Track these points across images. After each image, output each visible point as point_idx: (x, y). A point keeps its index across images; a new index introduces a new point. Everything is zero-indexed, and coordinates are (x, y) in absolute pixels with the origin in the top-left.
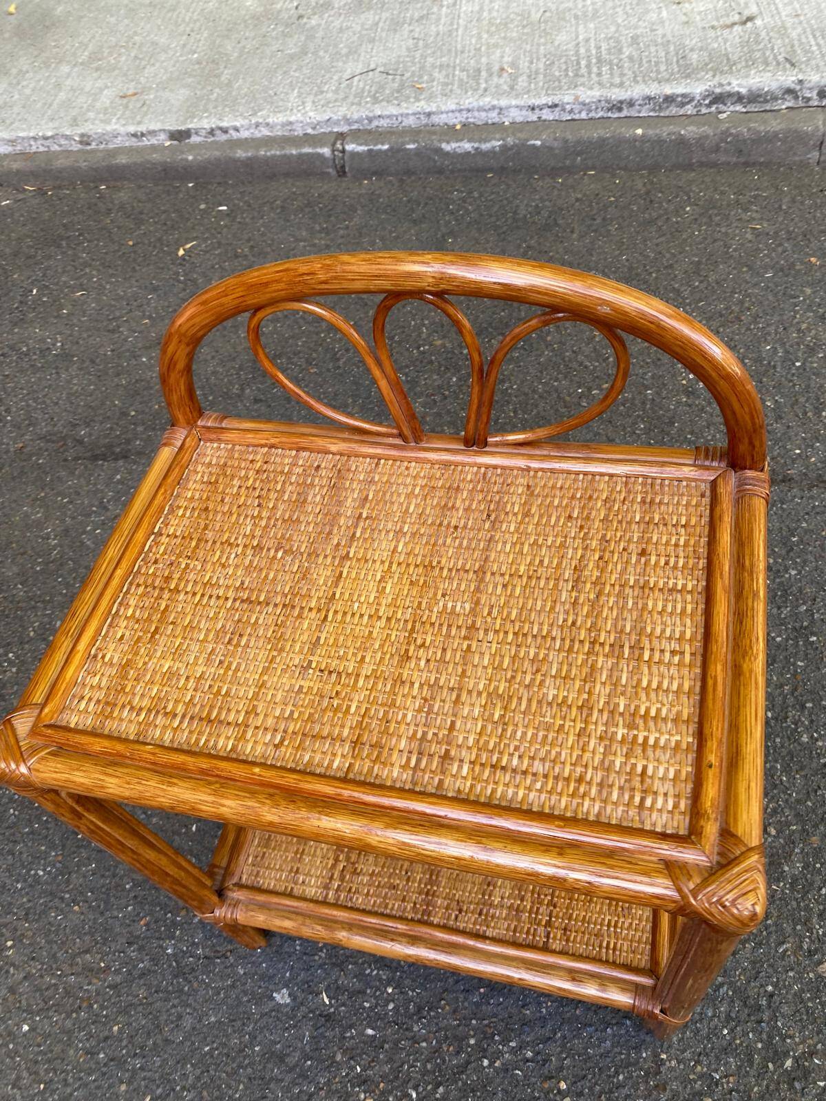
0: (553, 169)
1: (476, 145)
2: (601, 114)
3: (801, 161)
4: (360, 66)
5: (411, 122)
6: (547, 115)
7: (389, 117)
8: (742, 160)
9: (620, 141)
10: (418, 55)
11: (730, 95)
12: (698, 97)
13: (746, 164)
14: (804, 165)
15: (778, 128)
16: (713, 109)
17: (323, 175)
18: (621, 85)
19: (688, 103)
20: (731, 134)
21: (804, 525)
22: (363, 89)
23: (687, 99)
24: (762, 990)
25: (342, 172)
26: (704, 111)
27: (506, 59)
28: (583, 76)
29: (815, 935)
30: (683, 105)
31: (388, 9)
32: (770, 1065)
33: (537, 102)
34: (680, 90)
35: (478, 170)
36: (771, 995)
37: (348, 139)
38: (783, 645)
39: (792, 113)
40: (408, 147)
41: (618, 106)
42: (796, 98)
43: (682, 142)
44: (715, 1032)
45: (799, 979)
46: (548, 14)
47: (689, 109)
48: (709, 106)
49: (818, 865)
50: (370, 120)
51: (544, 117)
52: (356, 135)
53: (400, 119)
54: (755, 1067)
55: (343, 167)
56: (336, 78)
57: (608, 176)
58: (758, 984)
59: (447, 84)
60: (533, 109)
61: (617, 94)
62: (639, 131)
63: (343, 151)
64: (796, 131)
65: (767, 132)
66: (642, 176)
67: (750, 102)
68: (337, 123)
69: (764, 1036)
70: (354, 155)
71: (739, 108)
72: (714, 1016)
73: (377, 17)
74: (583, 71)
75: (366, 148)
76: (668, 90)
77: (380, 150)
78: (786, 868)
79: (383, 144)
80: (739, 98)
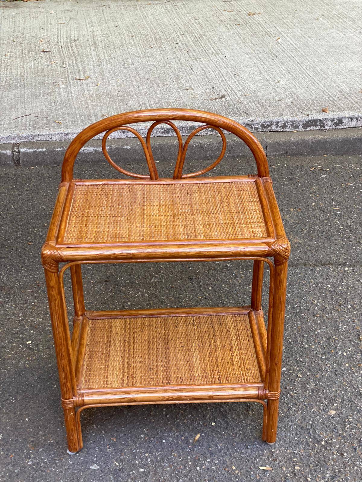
0: (137, 160)
1: (95, 149)
2: (158, 135)
4: (20, 113)
5: (57, 138)
7: (44, 135)
8: (231, 155)
9: (170, 146)
10: (53, 109)
16: (214, 132)
17: (6, 165)
22: (26, 124)
25: (17, 163)
26: (209, 133)
27: (104, 111)
31: (27, 89)
35: (96, 161)
37: (21, 146)
40: (57, 149)
41: (166, 131)
43: (201, 146)
46: (121, 93)
47: (202, 133)
48: (211, 131)
50: (33, 137)
51: (129, 136)
52: (25, 144)
53: (50, 136)
55: (18, 160)
56: (7, 118)
57: (166, 163)
59: (75, 121)
60: (124, 132)
61: (165, 126)
63: (19, 152)
68: (14, 138)
70: (25, 154)
71: (226, 132)
73: (23, 92)
75: (33, 150)
76: (190, 125)
77: (41, 151)
79: (42, 148)
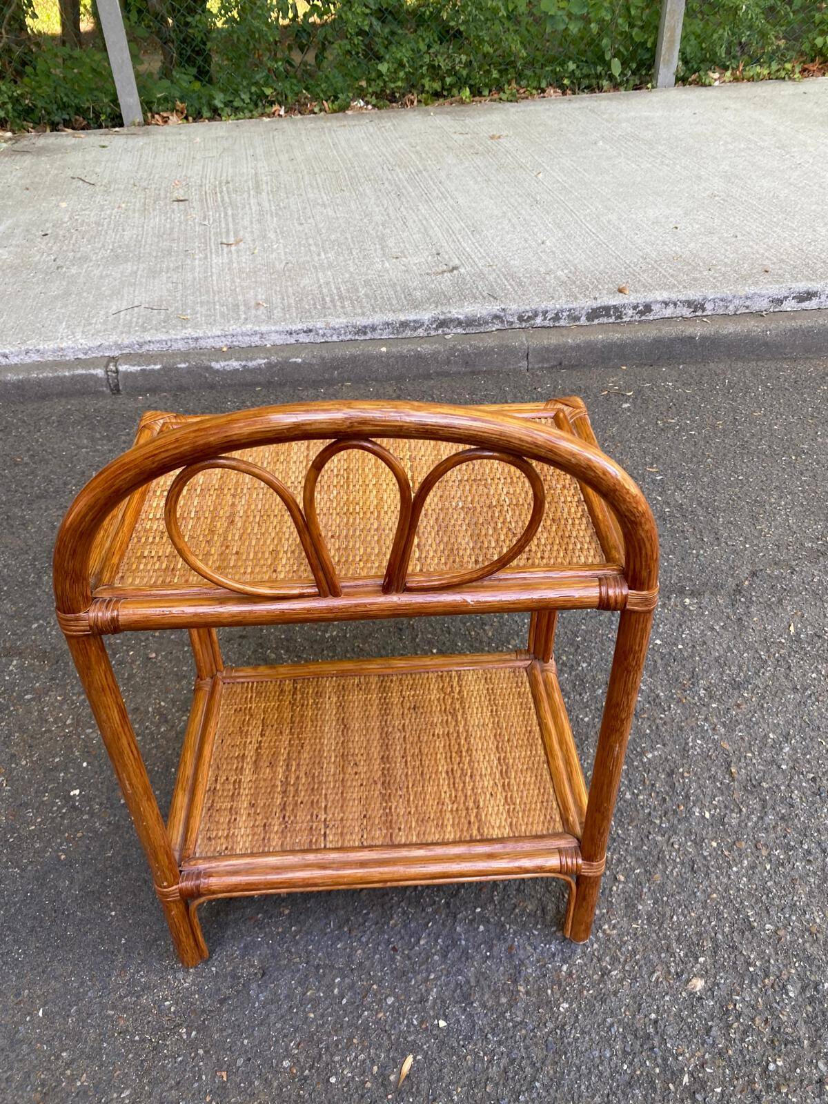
0: (313, 381)
1: (243, 363)
2: (349, 337)
3: (515, 369)
4: (125, 303)
5: (180, 346)
6: (303, 338)
7: (158, 342)
8: (469, 369)
9: (369, 358)
10: (178, 295)
11: (452, 321)
12: (427, 323)
13: (473, 373)
14: (517, 372)
15: (493, 344)
16: (440, 332)
17: (97, 394)
18: (363, 314)
19: (420, 327)
20: (458, 350)
21: (583, 627)
22: (131, 322)
23: (418, 324)
24: (647, 1020)
25: (116, 390)
26: (433, 333)
27: (259, 297)
28: (329, 308)
29: (678, 958)
30: (415, 329)
31: (143, 262)
32: (671, 1086)
33: (294, 328)
34: (412, 317)
35: (247, 385)
36: (656, 1022)
37: (120, 361)
38: (591, 723)
39: (500, 334)
40: (179, 366)
41: (363, 330)
42: (502, 322)
43: (419, 357)
44: (616, 1070)
45: (675, 1000)
46: (290, 265)
47: (421, 332)
48: (436, 329)
49: (665, 899)
50: (141, 346)
51: (301, 340)
52: (128, 358)
53: (169, 343)
54: (659, 1091)
55: (117, 385)
56: (102, 313)
57: (362, 386)
58: (642, 1016)
59: (210, 316)
60: (291, 334)
61: (361, 321)
62: (384, 349)
63: (117, 372)
64: (507, 346)
65: (485, 347)
66: (391, 385)
67: (467, 326)
68: (109, 348)
69: (659, 1060)
70: (127, 375)
71: (460, 330)
72: (612, 1055)
73: (135, 268)
74: (329, 304)
75: (139, 368)
76: (402, 318)
77: (153, 370)
78: (640, 907)
79: (155, 364)
80: (459, 323)
